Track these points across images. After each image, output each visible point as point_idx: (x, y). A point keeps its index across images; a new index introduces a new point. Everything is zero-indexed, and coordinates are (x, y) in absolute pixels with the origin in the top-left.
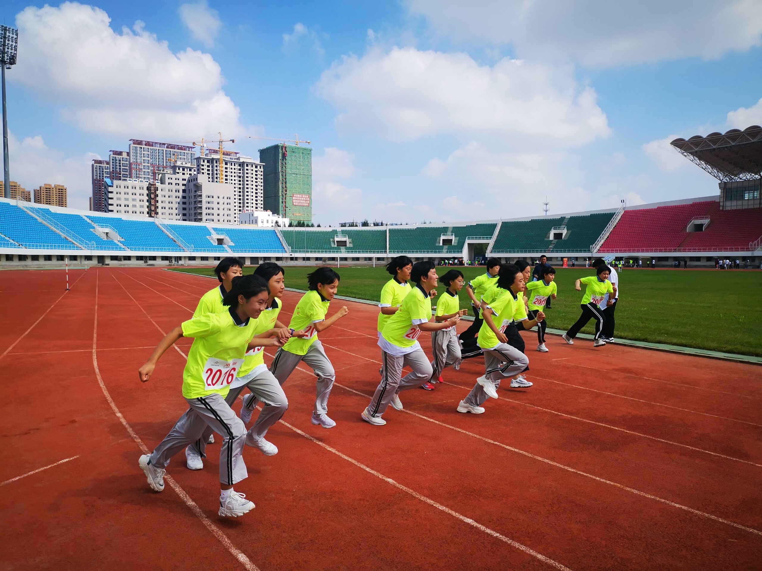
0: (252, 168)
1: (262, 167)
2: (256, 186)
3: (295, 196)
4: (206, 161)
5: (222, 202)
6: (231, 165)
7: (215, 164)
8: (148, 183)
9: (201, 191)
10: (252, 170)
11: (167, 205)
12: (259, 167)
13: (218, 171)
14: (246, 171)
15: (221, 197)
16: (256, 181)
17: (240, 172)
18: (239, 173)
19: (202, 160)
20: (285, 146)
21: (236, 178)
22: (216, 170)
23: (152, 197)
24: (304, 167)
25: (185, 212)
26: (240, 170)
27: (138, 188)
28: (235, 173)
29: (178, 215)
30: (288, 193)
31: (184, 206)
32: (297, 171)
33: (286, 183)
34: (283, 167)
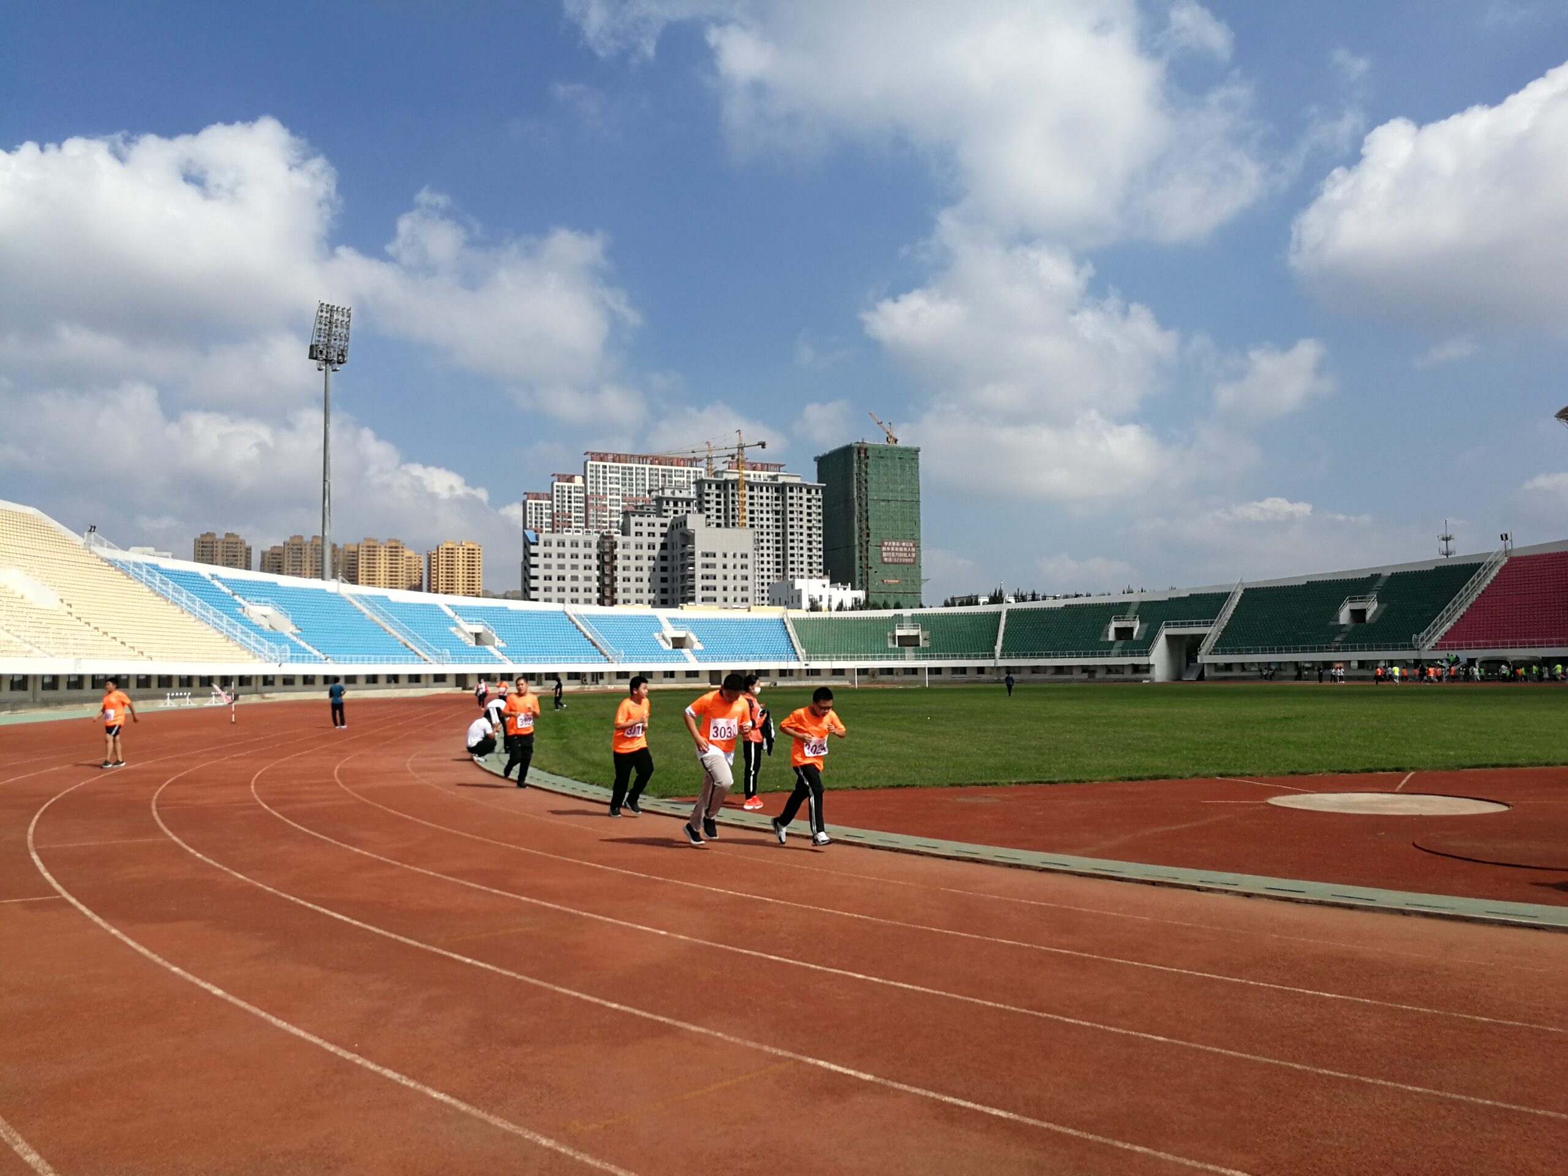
0: (800, 495)
1: (820, 491)
2: (809, 528)
3: (886, 543)
4: (714, 486)
5: (732, 564)
6: (761, 490)
7: (731, 491)
8: (598, 536)
9: (694, 544)
10: (801, 498)
11: (632, 574)
12: (813, 492)
13: (737, 503)
14: (789, 501)
15: (730, 555)
16: (810, 518)
17: (777, 502)
18: (776, 505)
19: (706, 485)
20: (865, 446)
21: (770, 515)
22: (733, 502)
23: (606, 560)
24: (902, 486)
25: (664, 585)
26: (777, 499)
27: (581, 544)
28: (768, 505)
29: (652, 591)
30: (872, 538)
31: (664, 574)
32: (890, 496)
33: (867, 520)
34: (860, 489)
